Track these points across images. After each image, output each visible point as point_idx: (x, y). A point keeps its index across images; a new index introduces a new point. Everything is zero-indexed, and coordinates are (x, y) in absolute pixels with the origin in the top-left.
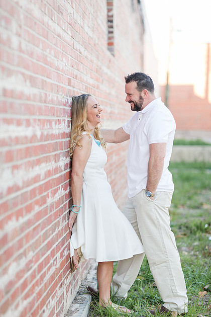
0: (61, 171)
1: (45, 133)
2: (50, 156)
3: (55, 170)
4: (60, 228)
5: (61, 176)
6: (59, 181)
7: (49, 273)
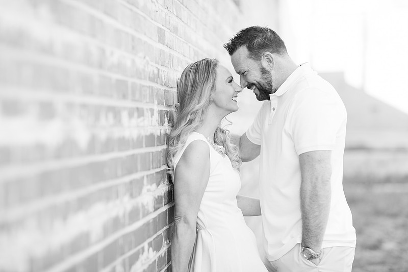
0: (146, 214)
2: (116, 186)
5: (147, 224)
6: (140, 235)
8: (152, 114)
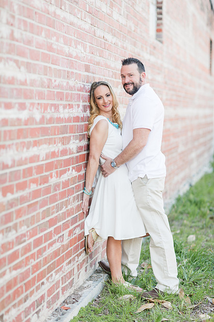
0: (72, 153)
1: (48, 117)
2: (55, 138)
3: (61, 152)
4: (69, 207)
5: (73, 158)
6: (67, 162)
7: (51, 248)
8: (78, 107)
